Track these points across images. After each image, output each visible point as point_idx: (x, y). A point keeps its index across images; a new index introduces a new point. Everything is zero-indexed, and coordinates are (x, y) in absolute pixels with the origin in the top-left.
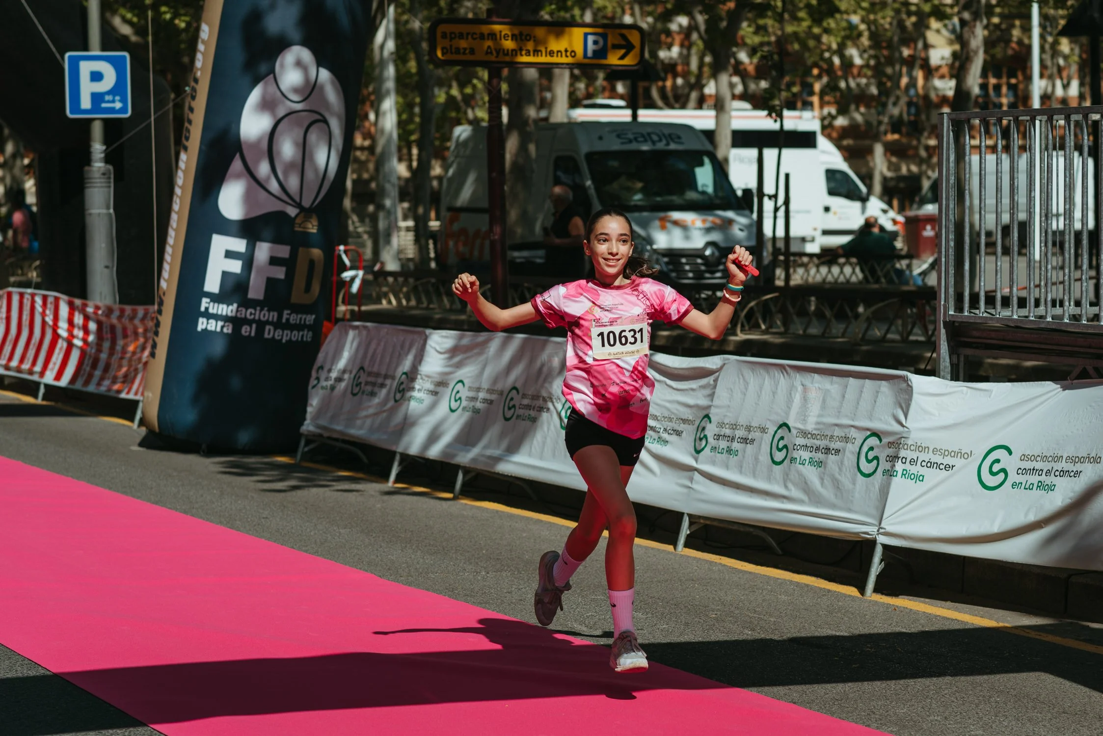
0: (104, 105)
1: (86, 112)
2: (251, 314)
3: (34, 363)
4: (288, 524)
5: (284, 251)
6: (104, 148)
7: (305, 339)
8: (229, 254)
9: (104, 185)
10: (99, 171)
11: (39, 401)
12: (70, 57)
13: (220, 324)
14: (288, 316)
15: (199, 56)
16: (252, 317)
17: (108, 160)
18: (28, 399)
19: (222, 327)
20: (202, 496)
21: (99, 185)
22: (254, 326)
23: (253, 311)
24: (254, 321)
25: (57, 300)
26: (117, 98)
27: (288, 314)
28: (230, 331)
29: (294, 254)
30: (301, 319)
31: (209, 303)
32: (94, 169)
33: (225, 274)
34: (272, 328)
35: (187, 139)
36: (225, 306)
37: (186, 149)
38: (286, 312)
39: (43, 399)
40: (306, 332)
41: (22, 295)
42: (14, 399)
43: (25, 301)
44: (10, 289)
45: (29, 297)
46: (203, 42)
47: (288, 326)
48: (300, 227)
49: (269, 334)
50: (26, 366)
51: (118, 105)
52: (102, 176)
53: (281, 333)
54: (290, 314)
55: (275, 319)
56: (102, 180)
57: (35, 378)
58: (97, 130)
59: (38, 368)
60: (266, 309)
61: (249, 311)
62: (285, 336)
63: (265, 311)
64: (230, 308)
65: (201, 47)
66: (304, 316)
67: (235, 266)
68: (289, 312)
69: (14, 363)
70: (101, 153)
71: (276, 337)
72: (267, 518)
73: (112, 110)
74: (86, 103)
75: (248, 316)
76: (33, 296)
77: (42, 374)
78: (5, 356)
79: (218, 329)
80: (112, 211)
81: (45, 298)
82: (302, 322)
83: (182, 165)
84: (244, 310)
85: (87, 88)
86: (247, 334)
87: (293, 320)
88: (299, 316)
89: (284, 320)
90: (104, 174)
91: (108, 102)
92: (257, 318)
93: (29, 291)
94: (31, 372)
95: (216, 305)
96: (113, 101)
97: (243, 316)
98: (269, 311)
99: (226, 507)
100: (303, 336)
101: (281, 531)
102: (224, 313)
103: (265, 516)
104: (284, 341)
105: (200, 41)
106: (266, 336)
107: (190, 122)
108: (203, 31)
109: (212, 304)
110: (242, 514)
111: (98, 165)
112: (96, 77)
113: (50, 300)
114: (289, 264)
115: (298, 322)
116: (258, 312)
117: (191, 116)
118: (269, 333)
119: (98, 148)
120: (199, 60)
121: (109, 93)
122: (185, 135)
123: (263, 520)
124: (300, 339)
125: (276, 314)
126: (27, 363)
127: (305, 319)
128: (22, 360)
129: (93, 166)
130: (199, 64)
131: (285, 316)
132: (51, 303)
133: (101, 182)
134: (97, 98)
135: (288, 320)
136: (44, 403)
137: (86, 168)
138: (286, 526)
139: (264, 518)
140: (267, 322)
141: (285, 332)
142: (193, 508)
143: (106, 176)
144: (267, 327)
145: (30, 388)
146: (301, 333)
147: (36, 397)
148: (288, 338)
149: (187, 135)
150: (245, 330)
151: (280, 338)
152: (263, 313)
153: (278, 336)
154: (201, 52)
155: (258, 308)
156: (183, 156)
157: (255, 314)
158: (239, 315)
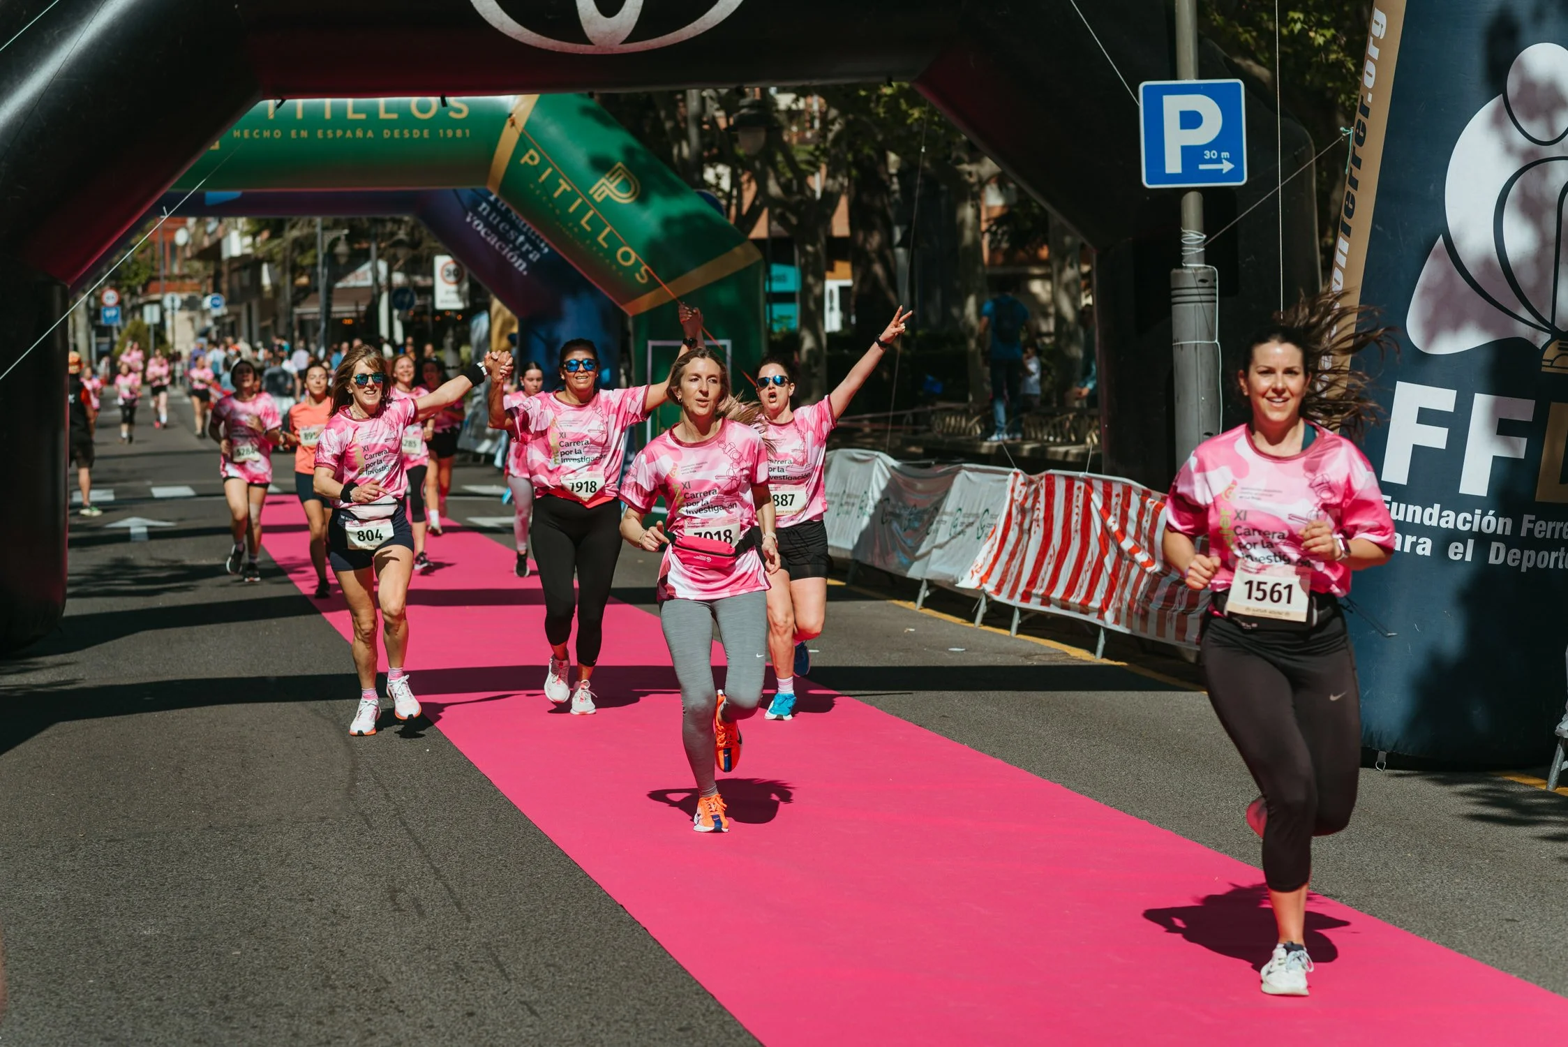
0: (1202, 167)
1: (1174, 178)
2: (1465, 521)
3: (1089, 595)
4: (1556, 937)
5: (1523, 410)
6: (1205, 236)
7: (1560, 566)
8: (1427, 417)
9: (1204, 298)
10: (1195, 275)
11: (1097, 659)
12: (1145, 88)
13: (1410, 539)
14: (1531, 526)
15: (1370, 67)
16: (1468, 526)
17: (1209, 257)
18: (1079, 655)
19: (1414, 545)
20: (1386, 864)
21: (1197, 298)
22: (1471, 542)
23: (1469, 517)
24: (1470, 534)
25: (1128, 490)
26: (1225, 154)
27: (1530, 521)
28: (1428, 553)
29: (1541, 414)
30: (1554, 529)
31: (1390, 503)
32: (1189, 272)
33: (1419, 453)
34: (1502, 546)
35: (1350, 213)
36: (1418, 509)
37: (1347, 231)
38: (1527, 517)
39: (1104, 656)
40: (1562, 554)
41: (1070, 481)
42: (1058, 653)
43: (1076, 491)
44: (1051, 471)
45: (1083, 485)
46: (1377, 42)
47: (1530, 543)
48: (1551, 366)
49: (1497, 558)
50: (1076, 599)
51: (1227, 167)
52: (1201, 284)
53: (1518, 556)
54: (1534, 522)
55: (1508, 532)
56: (1201, 291)
57: (1092, 618)
58: (1192, 208)
59: (1096, 603)
60: (1491, 512)
61: (1462, 516)
62: (1528, 560)
63: (1490, 517)
64: (1428, 510)
65: (1373, 51)
66: (1559, 525)
67: (1437, 437)
68: (1533, 518)
69: (1058, 594)
70: (1198, 246)
71: (1510, 562)
72: (1513, 920)
73: (1217, 175)
74: (1173, 164)
75: (1460, 527)
76: (1088, 482)
77: (1101, 612)
78: (1043, 580)
79: (1407, 549)
80: (1216, 341)
81: (1108, 485)
82: (1556, 536)
83: (1341, 259)
84: (1452, 514)
85: (1175, 139)
86: (1459, 557)
87: (1540, 532)
88: (1551, 525)
89: (1523, 533)
90: (1203, 281)
91: (1211, 161)
92: (1475, 529)
93: (1081, 474)
94: (1084, 608)
95: (1403, 506)
96: (1219, 161)
97: (1451, 526)
98: (1496, 516)
99: (1434, 893)
100: (1557, 559)
101: (1545, 953)
102: (1417, 521)
103: (1509, 917)
104: (1524, 570)
105: (1371, 39)
106: (1492, 560)
107: (1354, 183)
108: (1378, 24)
109: (1395, 505)
110: (1467, 911)
111: (1194, 266)
112: (1191, 120)
113: (1117, 489)
114: (1534, 431)
115: (1548, 536)
116: (1477, 518)
117: (1357, 174)
118: (1496, 556)
119: (1193, 238)
120: (1371, 76)
121: (1209, 146)
122: (1347, 207)
123: (1507, 926)
124: (1551, 566)
125: (1509, 522)
126: (1079, 595)
127: (1561, 529)
128: (1070, 589)
129: (1186, 267)
130: (1369, 82)
131: (1526, 526)
132: (1118, 495)
133: (1199, 295)
134: (1191, 155)
135: (1530, 531)
136: (1106, 662)
137: (1175, 271)
138: (1555, 941)
139: (1508, 920)
140: (1494, 537)
141: (1526, 553)
142: (1372, 895)
143: (1207, 285)
144: (1494, 545)
145: (1082, 634)
146: (1554, 555)
147: (1093, 650)
148: (1531, 564)
149: (1351, 206)
150: (1455, 552)
151: (1517, 563)
152: (1486, 519)
153: (1514, 560)
154: (1372, 60)
155: (1478, 511)
156: (1343, 245)
157: (1472, 522)
158: (1443, 525)
